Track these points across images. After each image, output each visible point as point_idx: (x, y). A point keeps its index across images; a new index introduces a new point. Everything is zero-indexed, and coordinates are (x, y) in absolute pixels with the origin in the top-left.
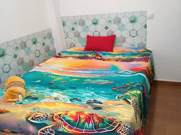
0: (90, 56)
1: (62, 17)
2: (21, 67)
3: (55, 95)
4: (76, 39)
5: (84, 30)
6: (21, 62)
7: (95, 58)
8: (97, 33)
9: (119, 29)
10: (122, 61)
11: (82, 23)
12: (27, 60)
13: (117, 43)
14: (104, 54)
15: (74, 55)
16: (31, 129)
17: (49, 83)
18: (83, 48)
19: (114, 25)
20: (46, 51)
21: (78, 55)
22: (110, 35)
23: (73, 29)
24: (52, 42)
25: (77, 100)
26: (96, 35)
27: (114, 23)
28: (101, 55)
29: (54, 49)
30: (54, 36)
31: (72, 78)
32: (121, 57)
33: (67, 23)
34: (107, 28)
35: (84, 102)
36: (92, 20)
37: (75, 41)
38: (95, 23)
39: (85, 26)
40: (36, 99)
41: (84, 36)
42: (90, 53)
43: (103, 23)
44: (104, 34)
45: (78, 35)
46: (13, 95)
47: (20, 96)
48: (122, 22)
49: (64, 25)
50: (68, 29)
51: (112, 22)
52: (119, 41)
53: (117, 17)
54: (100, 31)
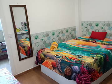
0: (90, 40)
1: (82, 22)
2: (59, 41)
3: (67, 51)
4: (87, 33)
5: (91, 28)
6: (60, 39)
7: (92, 42)
8: (97, 30)
9: (109, 29)
10: (105, 45)
11: (91, 25)
12: (62, 38)
13: (107, 36)
14: (98, 41)
15: (83, 39)
16: (55, 58)
17: (67, 47)
18: (89, 37)
19: (107, 27)
20: (71, 36)
21: (85, 40)
22: (104, 32)
23: (86, 27)
24: (75, 33)
25: (74, 54)
26: (97, 31)
27: (107, 26)
28: (96, 41)
29: (76, 36)
30: (76, 30)
31: (77, 47)
32: (106, 43)
33: (84, 24)
34: (103, 28)
35: (76, 55)
36: (96, 24)
37: (86, 33)
38: (97, 25)
39: (92, 27)
40: (60, 51)
41: (91, 31)
42: (91, 40)
43: (101, 25)
44: (101, 31)
45: (88, 31)
46: (53, 48)
47: (55, 49)
48: (111, 25)
49: (82, 25)
50: (83, 27)
51: (106, 25)
52: (109, 36)
53: (108, 23)
54: (99, 29)
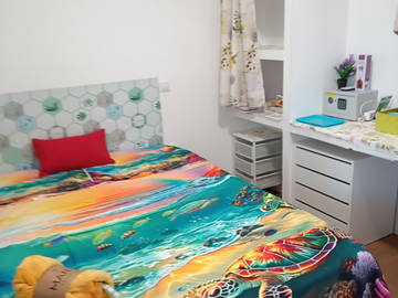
0: (77, 180)
5: (22, 128)
9: (111, 115)
11: (15, 112)
14: (106, 171)
19: (99, 108)
22: (91, 130)
26: (57, 134)
27: (100, 103)
28: (99, 173)
34: (82, 116)
36: (44, 102)
38: (52, 109)
39: (23, 119)
43: (71, 107)
44: (77, 130)
45: (2, 143)
48: (115, 101)
51: (95, 103)
52: (113, 141)
53: (102, 93)
54: (65, 126)
